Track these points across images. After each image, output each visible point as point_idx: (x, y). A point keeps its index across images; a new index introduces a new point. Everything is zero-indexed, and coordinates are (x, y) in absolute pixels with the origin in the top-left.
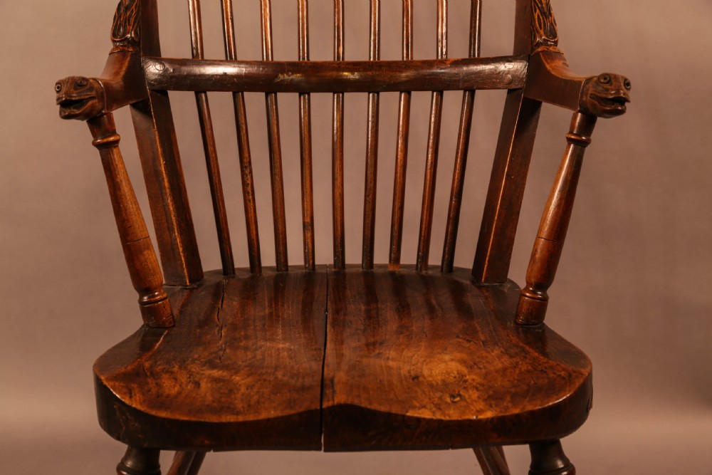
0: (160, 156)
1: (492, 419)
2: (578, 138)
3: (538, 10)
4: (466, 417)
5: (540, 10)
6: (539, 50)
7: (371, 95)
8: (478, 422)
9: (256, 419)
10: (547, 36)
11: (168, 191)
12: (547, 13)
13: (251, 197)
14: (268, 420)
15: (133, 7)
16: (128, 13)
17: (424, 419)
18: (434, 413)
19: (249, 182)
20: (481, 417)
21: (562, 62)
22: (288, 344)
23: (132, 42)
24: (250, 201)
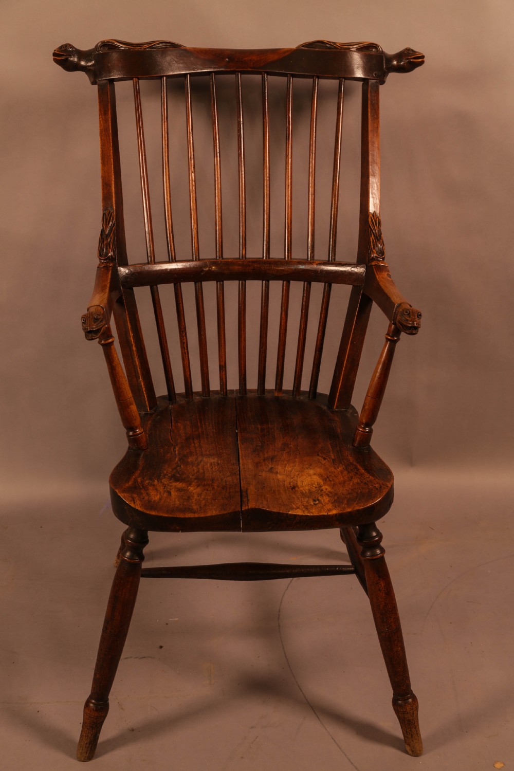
0: (130, 330)
1: (336, 514)
2: (392, 339)
3: (373, 236)
4: (322, 514)
5: (374, 234)
6: (373, 264)
7: (264, 282)
8: (328, 516)
9: (205, 516)
10: (378, 254)
11: (135, 353)
12: (379, 238)
13: (186, 351)
14: (212, 516)
15: (112, 235)
16: (109, 240)
17: (298, 515)
18: (304, 511)
19: (185, 341)
20: (330, 513)
21: (386, 273)
22: (216, 459)
23: (112, 259)
24: (185, 353)
